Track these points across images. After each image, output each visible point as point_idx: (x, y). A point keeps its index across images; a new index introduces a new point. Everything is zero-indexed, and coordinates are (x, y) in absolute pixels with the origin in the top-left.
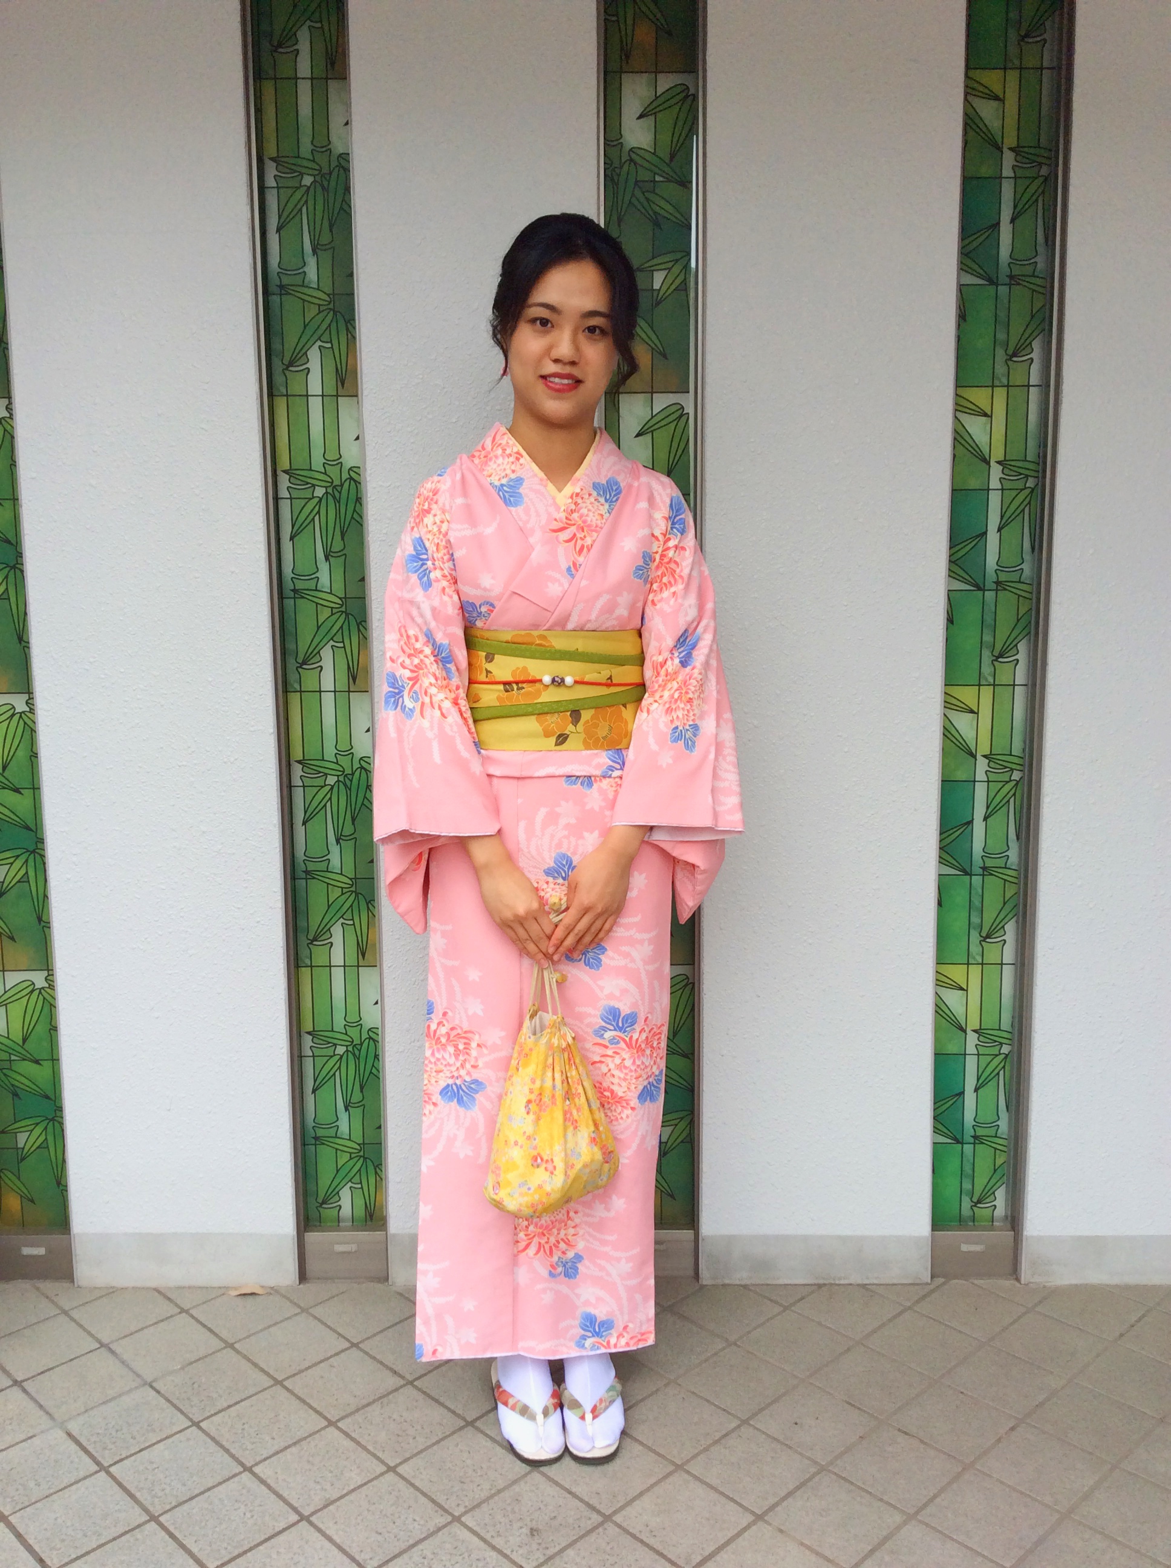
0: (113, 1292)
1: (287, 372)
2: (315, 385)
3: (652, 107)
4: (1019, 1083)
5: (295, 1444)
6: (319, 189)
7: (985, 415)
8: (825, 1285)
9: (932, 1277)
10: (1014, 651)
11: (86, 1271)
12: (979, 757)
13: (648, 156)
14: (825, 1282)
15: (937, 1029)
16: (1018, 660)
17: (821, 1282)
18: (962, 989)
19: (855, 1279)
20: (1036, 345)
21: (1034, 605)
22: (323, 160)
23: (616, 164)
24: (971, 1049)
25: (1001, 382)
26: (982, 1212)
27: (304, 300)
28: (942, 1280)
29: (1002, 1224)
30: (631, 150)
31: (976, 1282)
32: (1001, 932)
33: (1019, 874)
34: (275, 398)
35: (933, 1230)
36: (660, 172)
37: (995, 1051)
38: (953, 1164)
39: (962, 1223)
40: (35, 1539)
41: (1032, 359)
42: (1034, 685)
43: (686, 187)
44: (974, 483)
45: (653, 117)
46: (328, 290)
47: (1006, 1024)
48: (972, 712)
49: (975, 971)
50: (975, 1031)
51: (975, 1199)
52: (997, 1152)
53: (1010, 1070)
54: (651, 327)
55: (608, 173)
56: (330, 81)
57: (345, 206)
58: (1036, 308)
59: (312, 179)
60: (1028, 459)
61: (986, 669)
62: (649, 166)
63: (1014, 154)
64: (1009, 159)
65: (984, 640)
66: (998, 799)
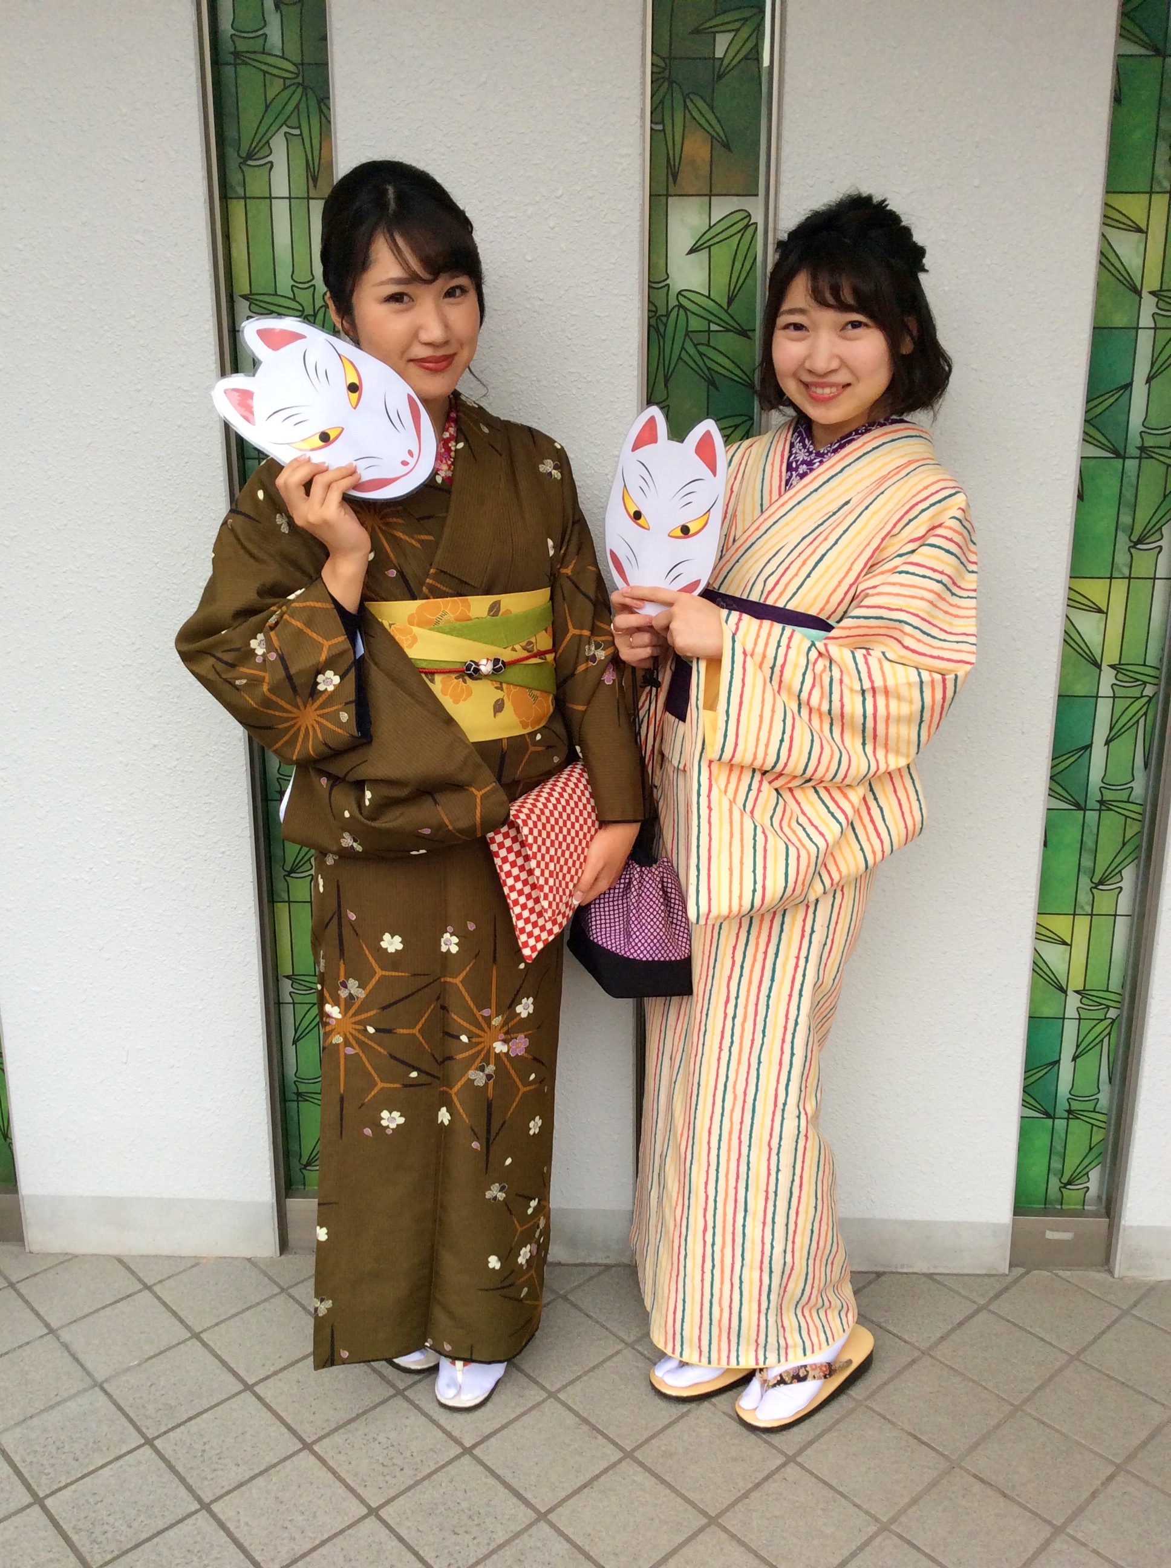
0: (69, 1260)
1: (245, 168)
2: (280, 187)
4: (1127, 1052)
7: (1139, 230)
8: (884, 1273)
9: (1011, 1266)
10: (1157, 536)
11: (40, 1234)
12: (1104, 666)
14: (887, 1270)
15: (1034, 992)
16: (1161, 547)
17: (881, 1269)
19: (921, 1267)
24: (1071, 1012)
25: (1161, 185)
26: (1072, 1195)
27: (265, 73)
28: (1021, 1270)
29: (1095, 1208)
31: (1061, 1273)
32: (1118, 878)
34: (229, 201)
35: (1015, 1214)
37: (1099, 1015)
38: (1042, 1141)
39: (1048, 1207)
44: (1120, 320)
46: (296, 58)
47: (1115, 985)
48: (1100, 611)
49: (1082, 923)
50: (1077, 992)
51: (1065, 1180)
52: (1094, 1128)
53: (1119, 1036)
54: (712, 108)
61: (1121, 559)
65: (1120, 521)
66: (1125, 719)
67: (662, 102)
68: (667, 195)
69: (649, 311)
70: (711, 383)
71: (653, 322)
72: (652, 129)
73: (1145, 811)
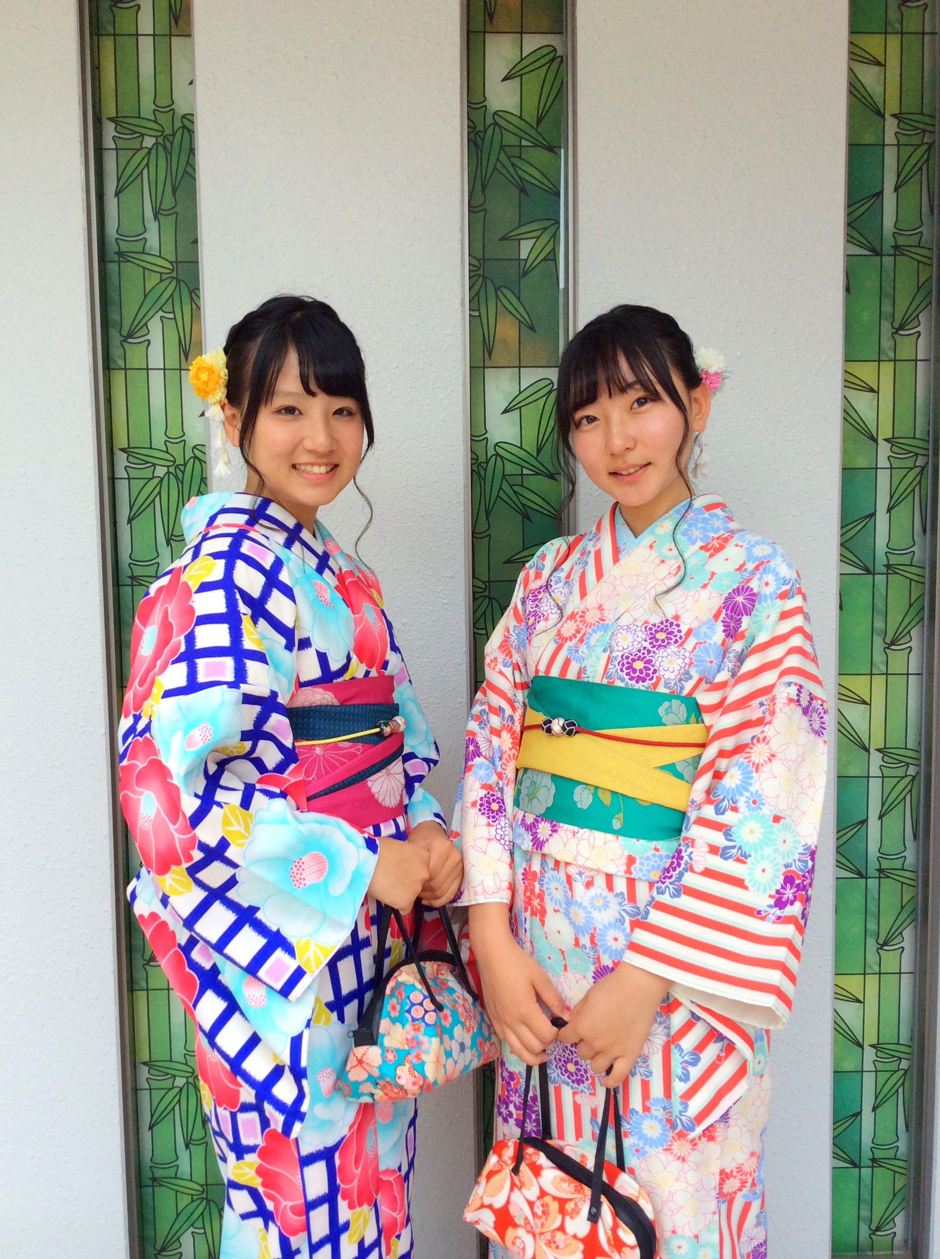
1: (125, 344)
2: (156, 359)
3: (517, 69)
6: (161, 150)
7: (872, 390)
10: (907, 638)
12: (872, 750)
13: (513, 120)
15: (836, 1047)
16: (911, 648)
18: (858, 1001)
20: (924, 317)
21: (926, 589)
22: (166, 120)
23: (480, 127)
24: (868, 1066)
25: (887, 355)
26: (881, 1240)
27: (144, 268)
29: (902, 1252)
30: (495, 113)
32: (899, 939)
34: (111, 371)
36: (528, 137)
37: (893, 1067)
38: (851, 1190)
39: (860, 1253)
41: (919, 333)
43: (553, 153)
44: (862, 462)
45: (518, 79)
46: (173, 259)
47: (905, 1038)
48: (865, 703)
49: (872, 981)
50: (872, 1046)
51: (873, 1227)
52: (897, 1175)
53: (911, 1086)
54: (519, 299)
55: (472, 136)
56: (173, 38)
57: (189, 169)
58: (922, 279)
59: (153, 140)
60: (917, 436)
61: (879, 657)
62: (515, 130)
63: (896, 121)
64: (891, 125)
65: (875, 626)
66: (894, 795)
67: (478, 293)
68: (484, 367)
69: (472, 459)
70: (526, 517)
71: (475, 468)
72: (470, 315)
73: (917, 876)
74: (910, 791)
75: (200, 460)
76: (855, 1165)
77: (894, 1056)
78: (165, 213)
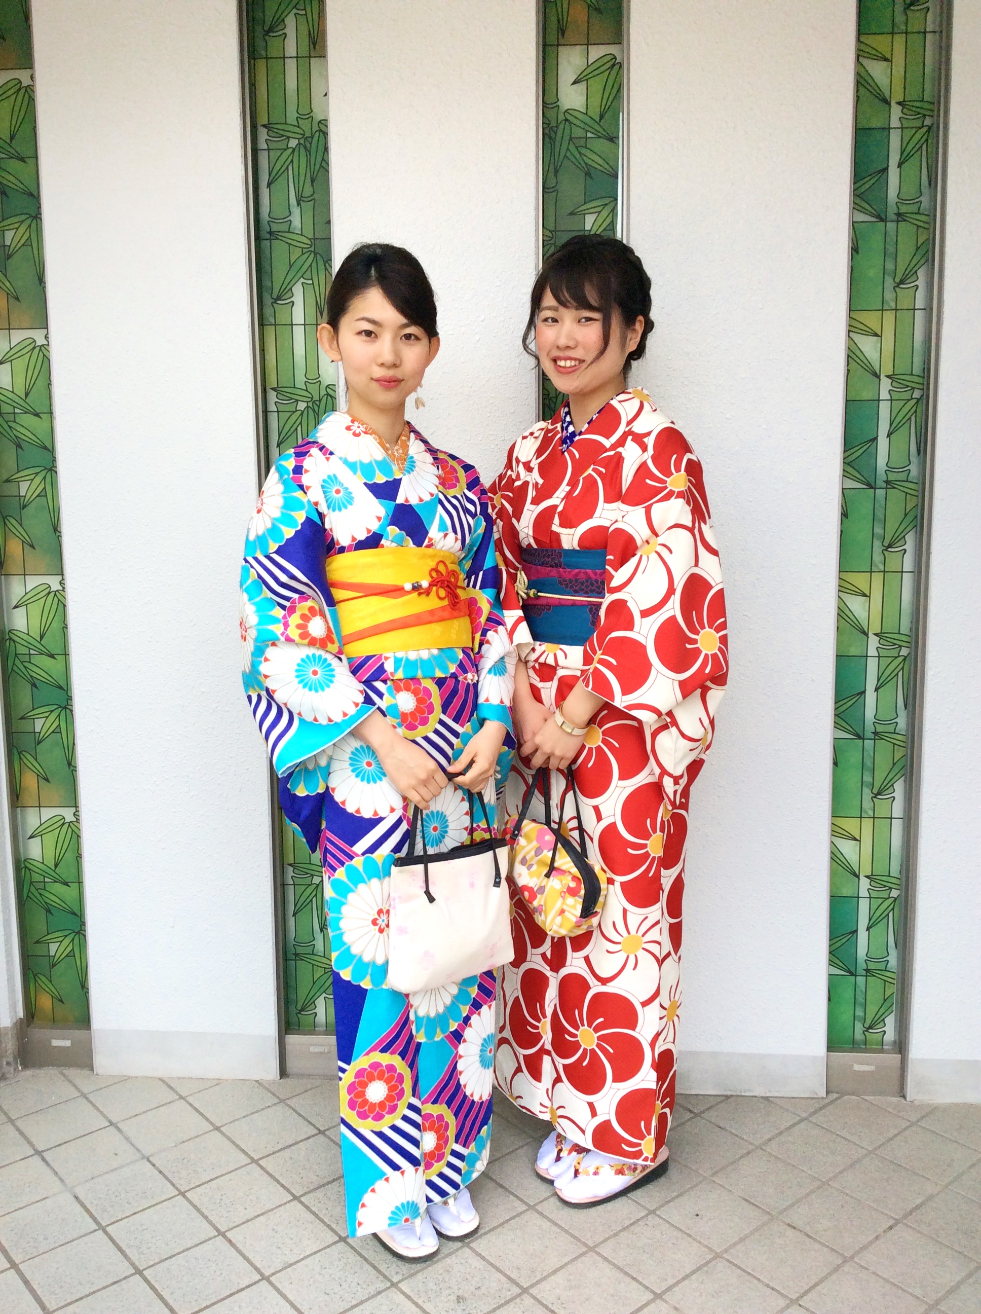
0: (126, 1080)
1: (275, 305)
3: (584, 74)
4: (906, 924)
5: (263, 1214)
6: (302, 150)
8: (732, 1096)
9: (827, 1093)
10: (902, 542)
11: (102, 1061)
12: (870, 635)
13: (580, 116)
14: (733, 1094)
15: (833, 874)
16: (905, 550)
17: (729, 1093)
18: (855, 840)
19: (759, 1091)
20: (921, 273)
21: (920, 501)
22: (305, 125)
23: (553, 124)
24: (863, 892)
25: (889, 305)
26: (874, 1035)
27: (290, 244)
28: (835, 1095)
29: (891, 1047)
30: (566, 111)
31: (866, 1098)
32: (891, 790)
33: (907, 739)
34: (264, 326)
35: (828, 1051)
36: (592, 130)
37: (885, 895)
38: (848, 994)
39: (855, 1046)
40: (39, 1284)
41: (917, 286)
42: (920, 572)
43: (613, 142)
44: (866, 395)
45: (585, 82)
46: (311, 236)
47: (895, 871)
48: (865, 595)
49: (867, 824)
50: (867, 877)
51: (867, 1025)
52: (887, 983)
53: (899, 910)
55: (547, 131)
56: (312, 59)
57: (324, 164)
58: (920, 242)
59: (297, 141)
60: (914, 373)
61: (877, 558)
62: (582, 125)
63: (901, 108)
64: (896, 112)
65: (875, 531)
66: (888, 672)
69: (542, 395)
71: (546, 402)
74: (903, 668)
75: (331, 397)
76: (852, 974)
77: (885, 886)
78: (305, 199)
